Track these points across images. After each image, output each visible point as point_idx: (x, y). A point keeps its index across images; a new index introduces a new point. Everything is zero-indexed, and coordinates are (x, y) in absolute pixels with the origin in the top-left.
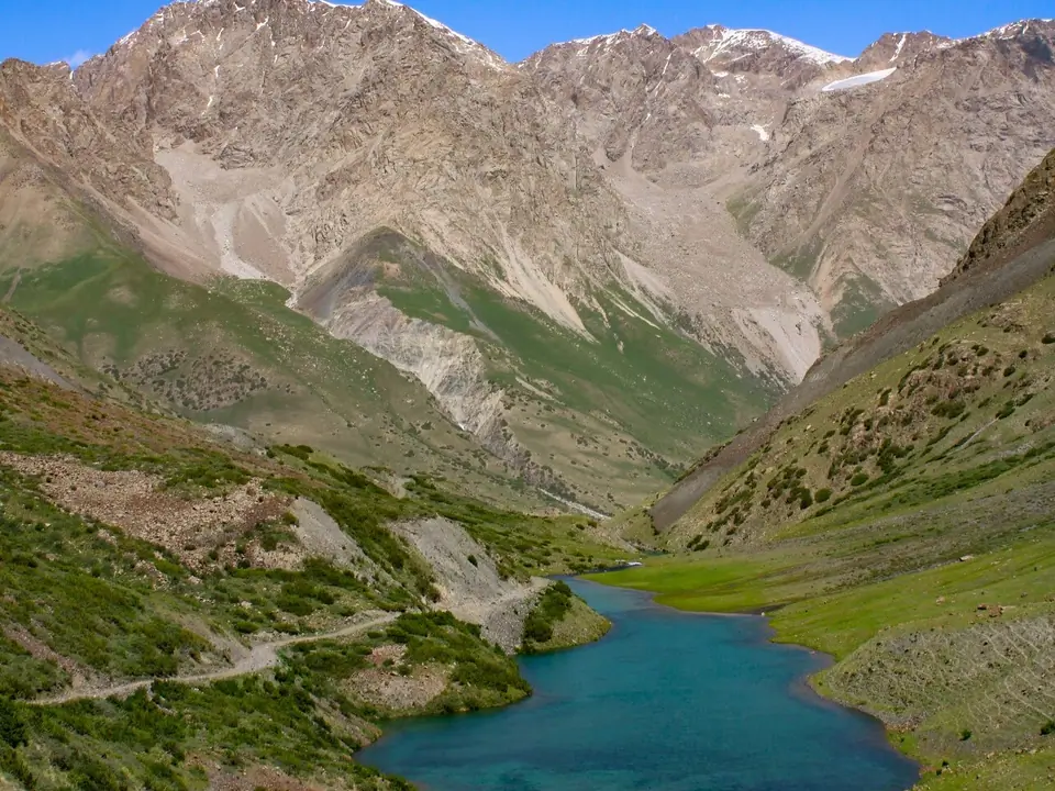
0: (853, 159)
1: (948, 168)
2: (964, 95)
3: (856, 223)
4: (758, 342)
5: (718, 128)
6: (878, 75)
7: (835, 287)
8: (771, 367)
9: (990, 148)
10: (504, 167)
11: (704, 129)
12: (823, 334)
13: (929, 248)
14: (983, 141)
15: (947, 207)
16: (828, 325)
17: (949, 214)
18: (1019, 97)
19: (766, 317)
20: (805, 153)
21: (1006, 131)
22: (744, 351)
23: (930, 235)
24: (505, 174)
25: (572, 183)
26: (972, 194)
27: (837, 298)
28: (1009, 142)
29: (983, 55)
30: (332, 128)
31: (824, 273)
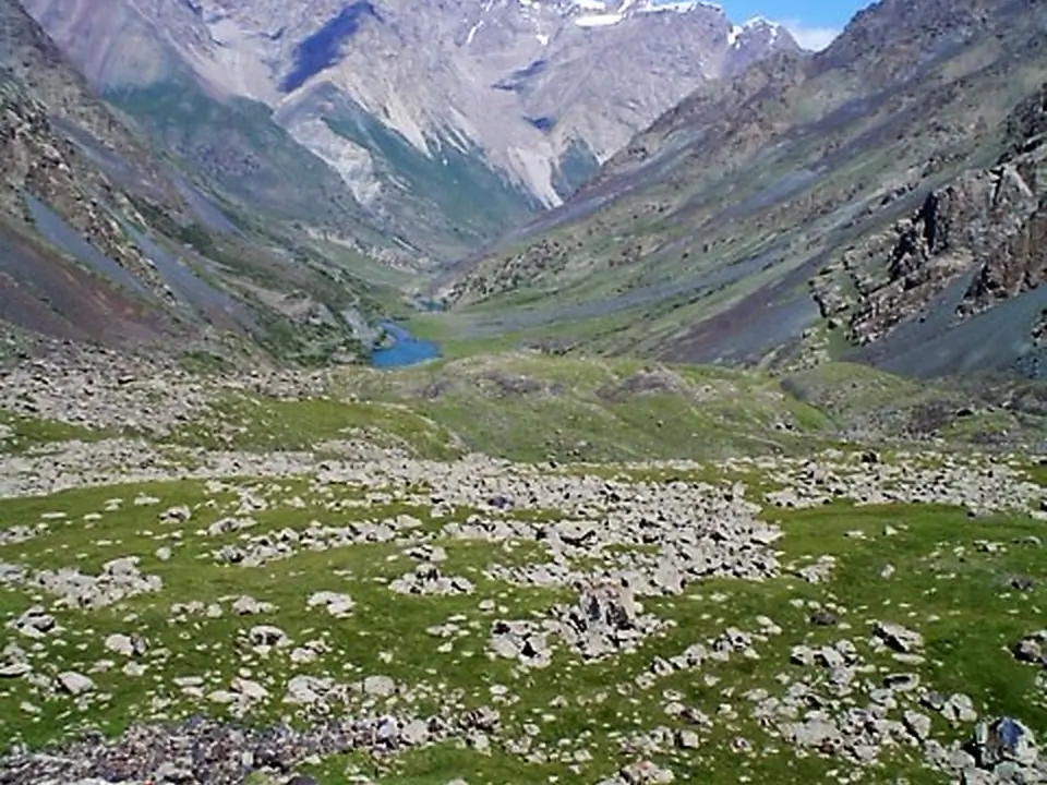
0: (587, 70)
1: (637, 83)
2: (653, 41)
3: (581, 108)
4: (519, 168)
5: (520, 36)
6: (610, 19)
7: (564, 142)
8: (523, 183)
9: (661, 75)
10: (396, 53)
11: (510, 35)
12: (552, 164)
13: (619, 128)
14: (658, 70)
15: (632, 105)
16: (557, 162)
17: (633, 109)
18: (683, 47)
19: (526, 156)
20: (563, 61)
21: (672, 65)
22: (510, 171)
23: (620, 121)
24: (397, 57)
25: (431, 65)
26: (647, 99)
27: (564, 149)
28: (672, 72)
29: (667, 19)
30: (303, 15)
31: (559, 135)
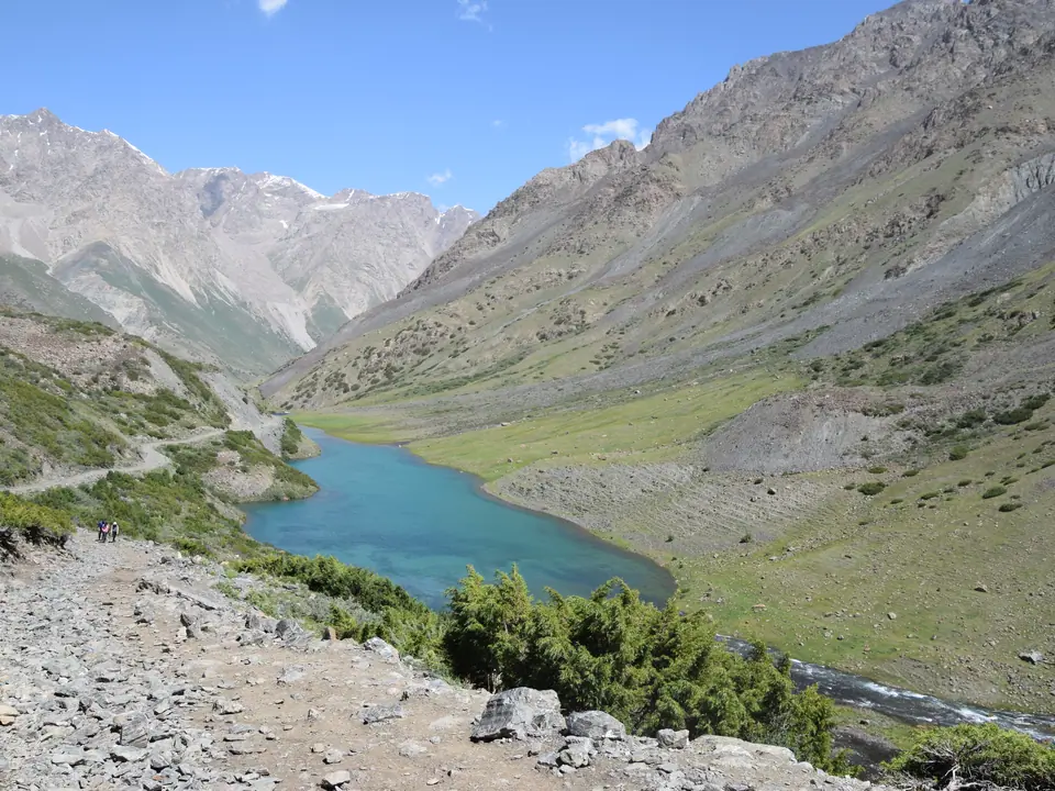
0: (327, 241)
1: (369, 251)
2: (379, 220)
3: (327, 271)
4: (277, 318)
5: (264, 219)
6: (341, 206)
7: (314, 298)
8: (282, 330)
9: (388, 245)
10: (164, 221)
11: (258, 219)
12: (307, 318)
13: (357, 285)
14: (385, 242)
16: (310, 315)
17: (367, 272)
18: (403, 224)
19: (282, 308)
20: (305, 236)
21: (396, 239)
22: (270, 321)
23: (359, 280)
24: (164, 225)
25: (195, 234)
26: (378, 264)
27: (315, 303)
29: (389, 204)
30: (76, 190)
31: (310, 291)
